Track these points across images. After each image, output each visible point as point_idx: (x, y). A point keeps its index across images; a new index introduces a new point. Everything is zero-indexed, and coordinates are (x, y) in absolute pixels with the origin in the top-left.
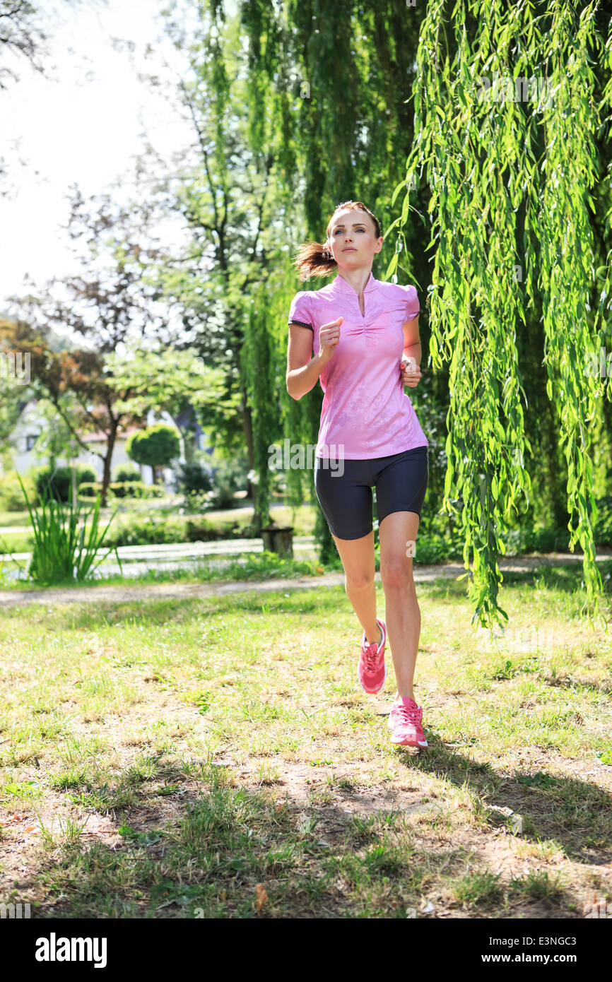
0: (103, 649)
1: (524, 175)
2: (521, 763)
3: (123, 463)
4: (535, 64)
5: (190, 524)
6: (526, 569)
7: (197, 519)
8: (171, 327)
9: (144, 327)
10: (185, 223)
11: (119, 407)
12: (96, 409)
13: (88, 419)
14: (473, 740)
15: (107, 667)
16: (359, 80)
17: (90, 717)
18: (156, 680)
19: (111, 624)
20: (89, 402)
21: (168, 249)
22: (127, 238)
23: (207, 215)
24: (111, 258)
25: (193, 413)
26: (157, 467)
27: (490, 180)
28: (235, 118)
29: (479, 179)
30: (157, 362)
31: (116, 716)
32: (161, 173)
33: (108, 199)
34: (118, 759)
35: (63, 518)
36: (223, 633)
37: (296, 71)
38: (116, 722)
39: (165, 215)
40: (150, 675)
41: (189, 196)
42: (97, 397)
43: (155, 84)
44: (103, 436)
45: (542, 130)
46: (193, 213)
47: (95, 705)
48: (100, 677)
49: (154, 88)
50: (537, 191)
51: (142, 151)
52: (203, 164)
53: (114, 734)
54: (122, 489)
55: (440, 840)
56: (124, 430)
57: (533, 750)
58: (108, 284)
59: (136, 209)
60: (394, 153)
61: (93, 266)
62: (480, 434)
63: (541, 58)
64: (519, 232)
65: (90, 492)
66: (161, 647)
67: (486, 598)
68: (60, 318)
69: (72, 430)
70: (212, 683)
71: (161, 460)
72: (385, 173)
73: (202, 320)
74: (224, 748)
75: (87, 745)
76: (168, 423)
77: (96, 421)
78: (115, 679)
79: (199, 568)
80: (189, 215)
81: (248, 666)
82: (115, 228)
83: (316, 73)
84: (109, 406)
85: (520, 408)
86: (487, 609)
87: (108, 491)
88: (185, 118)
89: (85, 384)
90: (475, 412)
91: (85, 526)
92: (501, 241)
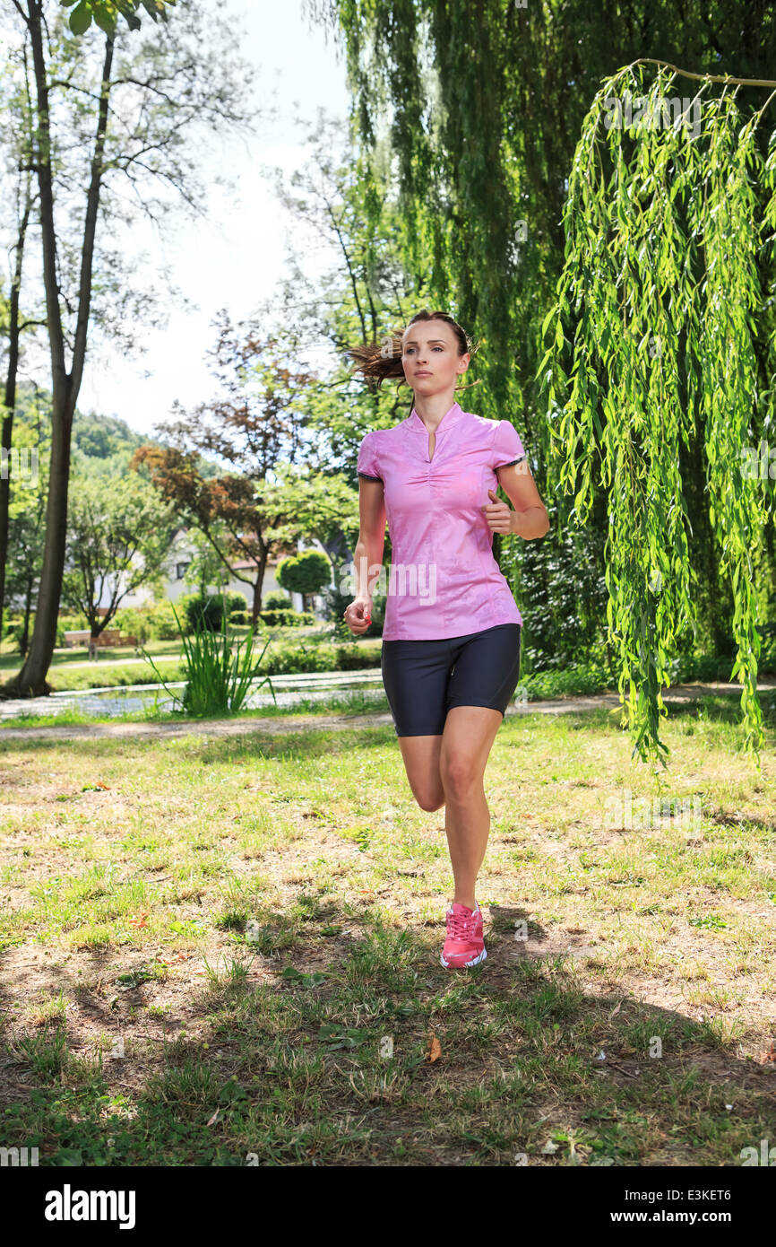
0: (260, 783)
1: (684, 298)
2: (690, 904)
3: (273, 590)
4: (695, 185)
5: (342, 652)
6: (688, 700)
7: (349, 646)
8: (320, 453)
9: (294, 452)
10: (333, 347)
11: (269, 534)
12: (246, 536)
13: (238, 546)
14: (640, 880)
15: (265, 802)
16: (510, 200)
17: (250, 853)
18: (315, 815)
19: (267, 758)
20: (239, 529)
21: (316, 372)
22: (276, 363)
23: (355, 340)
24: (259, 384)
25: (344, 540)
26: (307, 595)
27: (651, 303)
28: (383, 241)
29: (639, 303)
30: (306, 488)
31: (276, 853)
32: (309, 298)
33: (256, 324)
34: (280, 897)
35: (216, 648)
36: (381, 766)
37: (445, 192)
38: (275, 859)
39: (314, 339)
40: (308, 810)
41: (338, 320)
42: (247, 524)
43: (302, 209)
44: (253, 563)
45: (702, 251)
46: (341, 338)
47: (254, 841)
48: (258, 812)
49: (302, 214)
50: (698, 315)
51: (290, 276)
52: (352, 288)
53: (276, 872)
54: (273, 616)
55: (609, 985)
56: (275, 557)
57: (702, 890)
58: (257, 409)
59: (284, 334)
60: (547, 274)
61: (242, 392)
62: (641, 563)
63: (699, 178)
64: (681, 355)
65: (240, 620)
66: (318, 781)
67: (647, 733)
68: (209, 446)
69: (222, 557)
70: (371, 819)
71: (312, 587)
72: (537, 294)
73: (352, 444)
74: (385, 887)
75: (248, 884)
76: (319, 550)
77: (246, 548)
78: (273, 815)
79: (354, 698)
80: (337, 339)
81: (407, 801)
82: (263, 354)
83: (467, 194)
84: (259, 534)
85: (684, 537)
86: (647, 744)
87: (259, 619)
88: (332, 242)
89: (235, 511)
90: (635, 541)
91: (238, 654)
92: (663, 365)
